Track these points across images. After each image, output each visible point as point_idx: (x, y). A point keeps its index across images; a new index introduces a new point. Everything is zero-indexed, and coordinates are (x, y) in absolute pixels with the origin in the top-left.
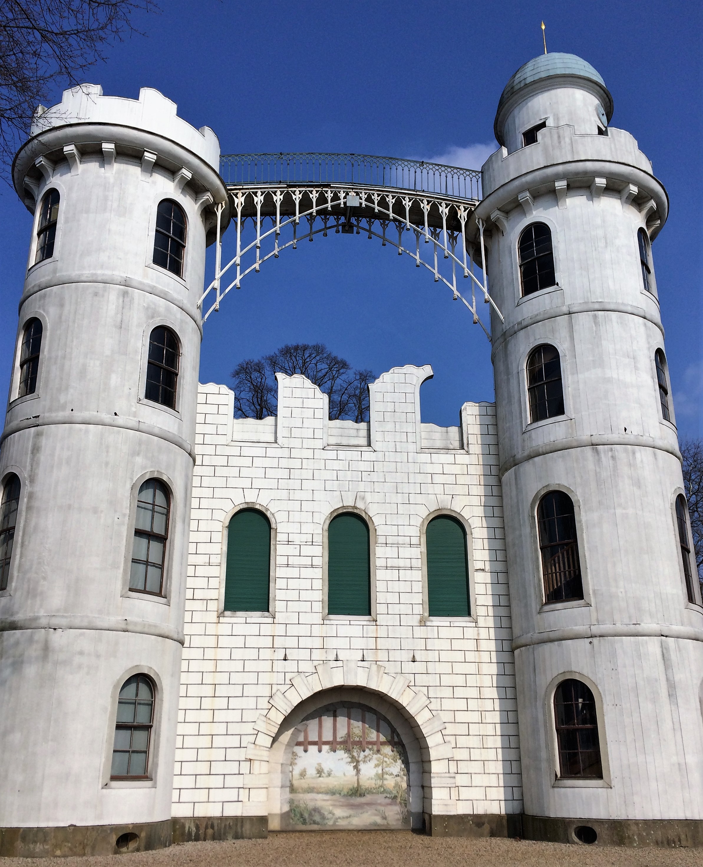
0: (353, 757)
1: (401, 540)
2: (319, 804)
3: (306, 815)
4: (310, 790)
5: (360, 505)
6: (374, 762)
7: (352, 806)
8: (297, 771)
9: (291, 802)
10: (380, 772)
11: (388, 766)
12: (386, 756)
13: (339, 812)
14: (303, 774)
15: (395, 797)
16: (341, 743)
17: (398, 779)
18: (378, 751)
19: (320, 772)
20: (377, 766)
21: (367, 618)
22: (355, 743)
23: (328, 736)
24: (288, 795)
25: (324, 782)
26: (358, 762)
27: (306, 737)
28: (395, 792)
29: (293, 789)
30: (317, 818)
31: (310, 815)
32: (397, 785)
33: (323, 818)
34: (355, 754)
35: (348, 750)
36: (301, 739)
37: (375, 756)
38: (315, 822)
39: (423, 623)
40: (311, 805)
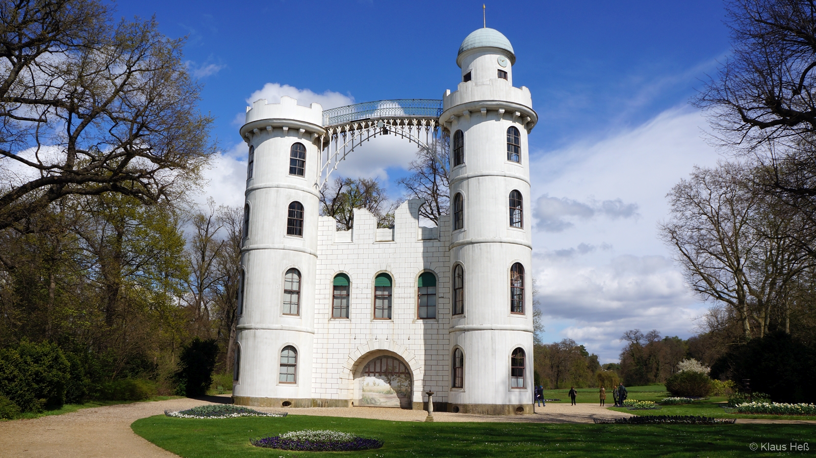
0: (388, 378)
1: (406, 285)
2: (374, 396)
3: (369, 400)
4: (370, 391)
5: (389, 269)
6: (397, 380)
7: (387, 398)
8: (365, 383)
9: (363, 395)
10: (400, 384)
11: (403, 382)
12: (402, 378)
13: (382, 400)
14: (368, 385)
15: (406, 395)
16: (383, 373)
17: (407, 387)
18: (399, 376)
19: (374, 384)
20: (398, 382)
21: (390, 320)
22: (389, 373)
23: (378, 370)
24: (361, 392)
25: (376, 388)
26: (390, 380)
27: (369, 370)
28: (405, 393)
29: (363, 390)
30: (373, 402)
31: (370, 400)
32: (406, 390)
33: (376, 402)
34: (389, 377)
35: (386, 376)
36: (367, 371)
37: (397, 378)
38: (372, 403)
39: (414, 322)
40: (371, 397)
